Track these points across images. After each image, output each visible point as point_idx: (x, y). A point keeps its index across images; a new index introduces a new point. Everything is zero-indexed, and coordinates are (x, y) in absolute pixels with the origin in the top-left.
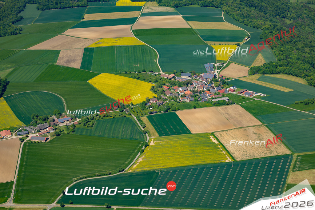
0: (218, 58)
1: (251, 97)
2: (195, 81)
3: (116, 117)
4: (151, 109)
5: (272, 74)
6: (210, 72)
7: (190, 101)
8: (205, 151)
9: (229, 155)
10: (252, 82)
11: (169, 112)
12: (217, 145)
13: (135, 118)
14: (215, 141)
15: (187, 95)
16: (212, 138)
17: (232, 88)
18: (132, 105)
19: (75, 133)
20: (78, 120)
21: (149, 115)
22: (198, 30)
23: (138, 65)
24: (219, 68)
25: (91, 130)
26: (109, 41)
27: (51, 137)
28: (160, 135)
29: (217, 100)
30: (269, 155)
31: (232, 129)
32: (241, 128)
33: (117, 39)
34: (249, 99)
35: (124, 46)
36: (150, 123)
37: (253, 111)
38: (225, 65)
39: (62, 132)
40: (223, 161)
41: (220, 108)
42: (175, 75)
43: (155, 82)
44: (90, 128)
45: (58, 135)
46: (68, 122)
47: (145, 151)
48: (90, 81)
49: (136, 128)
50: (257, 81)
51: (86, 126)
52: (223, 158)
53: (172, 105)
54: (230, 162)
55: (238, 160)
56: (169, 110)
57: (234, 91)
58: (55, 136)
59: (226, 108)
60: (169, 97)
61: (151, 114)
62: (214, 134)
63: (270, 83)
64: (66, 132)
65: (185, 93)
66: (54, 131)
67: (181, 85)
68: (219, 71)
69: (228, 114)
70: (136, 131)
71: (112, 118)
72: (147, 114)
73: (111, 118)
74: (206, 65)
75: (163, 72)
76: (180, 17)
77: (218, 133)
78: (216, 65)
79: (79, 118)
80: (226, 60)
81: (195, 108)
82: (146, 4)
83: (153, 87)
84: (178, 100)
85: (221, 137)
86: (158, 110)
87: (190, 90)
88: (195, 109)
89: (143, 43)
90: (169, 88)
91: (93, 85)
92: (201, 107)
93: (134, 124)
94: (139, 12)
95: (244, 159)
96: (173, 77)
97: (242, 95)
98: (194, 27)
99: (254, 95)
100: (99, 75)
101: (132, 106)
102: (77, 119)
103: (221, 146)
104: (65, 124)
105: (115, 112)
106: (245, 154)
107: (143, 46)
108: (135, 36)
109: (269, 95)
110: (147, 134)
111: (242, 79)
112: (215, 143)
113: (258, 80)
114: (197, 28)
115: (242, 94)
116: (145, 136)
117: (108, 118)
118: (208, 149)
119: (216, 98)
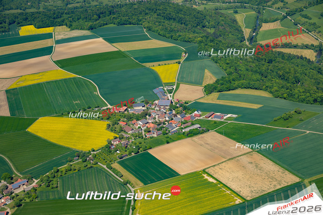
0: (164, 81)
1: (222, 120)
2: (152, 111)
3: (82, 169)
4: (118, 152)
5: (229, 90)
6: (163, 97)
7: (157, 135)
8: (206, 194)
9: (235, 194)
10: (214, 102)
11: (140, 153)
12: (216, 185)
13: (105, 167)
14: (211, 180)
15: (151, 129)
16: (206, 176)
17: (196, 112)
18: (94, 151)
19: (39, 198)
20: (36, 181)
21: (119, 160)
22: (128, 51)
23: (79, 102)
24: (170, 91)
25: (58, 191)
26: (32, 77)
27: (10, 209)
28: (145, 184)
29: (188, 130)
30: (278, 187)
31: (223, 162)
32: (232, 159)
33: (41, 74)
34: (222, 123)
35: (52, 82)
36: (126, 170)
37: (234, 136)
38: (175, 87)
39: (22, 200)
40: (232, 204)
41: (195, 138)
42: (126, 107)
43: (108, 119)
44: (55, 189)
45: (19, 206)
46: (25, 187)
47: (137, 207)
48: (30, 130)
49: (111, 179)
50: (218, 101)
51: (50, 188)
52: (231, 200)
53: (140, 143)
54: (241, 203)
55: (248, 199)
56: (139, 151)
57: (200, 116)
58: (16, 208)
59: (202, 137)
60: (132, 135)
61: (121, 158)
62: (207, 171)
63: (233, 100)
64: (28, 200)
65: (147, 127)
66: (12, 201)
67: (139, 118)
68: (172, 95)
69: (207, 144)
70: (113, 182)
71: (77, 171)
72: (117, 160)
73: (75, 171)
74: (155, 91)
75: (111, 105)
76: (101, 39)
77: (209, 169)
78: (165, 89)
79: (36, 179)
80: (174, 81)
81: (168, 143)
82: (54, 29)
83: (109, 126)
84: (144, 137)
85: (216, 173)
86: (127, 153)
87: (153, 123)
88: (168, 145)
89: (73, 75)
90: (127, 124)
91: (35, 133)
92: (174, 141)
93: (107, 174)
94: (52, 39)
95: (255, 197)
96: (126, 110)
97: (212, 119)
98: (123, 50)
99: (225, 118)
100: (37, 121)
101: (95, 153)
102: (34, 180)
103: (222, 185)
104: (21, 189)
105: (78, 164)
106: (253, 190)
107: (74, 78)
108: (60, 68)
109: (240, 115)
110: (128, 185)
111: (202, 101)
112: (213, 182)
113: (219, 99)
114: (126, 50)
115: (211, 117)
116: (127, 187)
117: (71, 172)
118: (209, 192)
119: (185, 128)
